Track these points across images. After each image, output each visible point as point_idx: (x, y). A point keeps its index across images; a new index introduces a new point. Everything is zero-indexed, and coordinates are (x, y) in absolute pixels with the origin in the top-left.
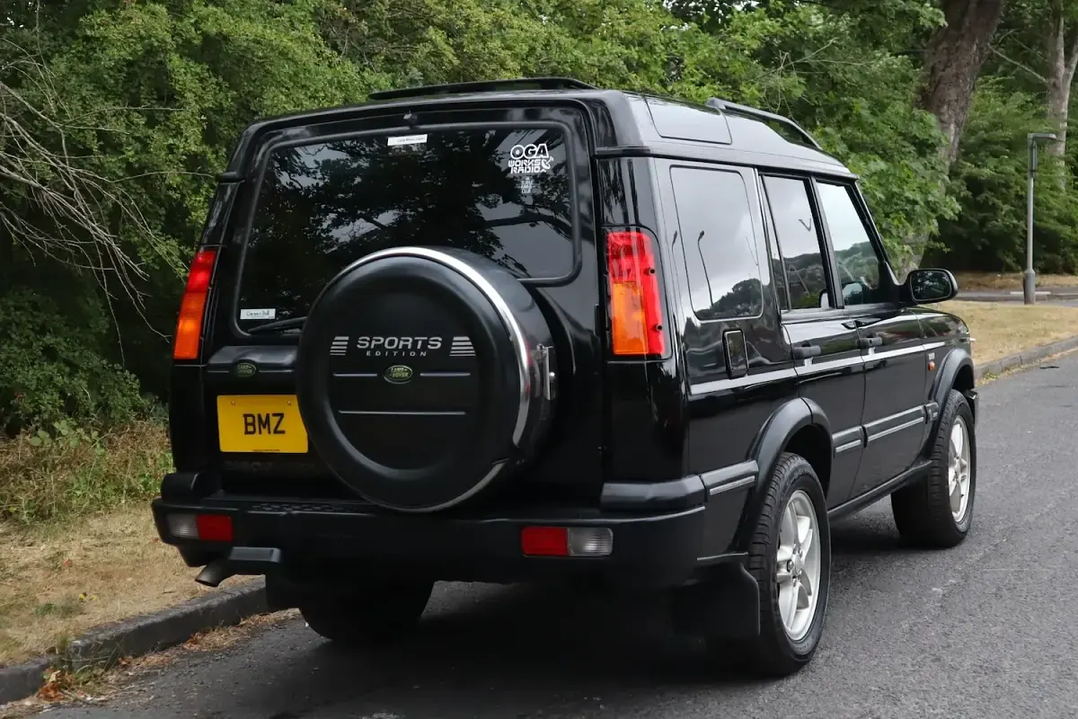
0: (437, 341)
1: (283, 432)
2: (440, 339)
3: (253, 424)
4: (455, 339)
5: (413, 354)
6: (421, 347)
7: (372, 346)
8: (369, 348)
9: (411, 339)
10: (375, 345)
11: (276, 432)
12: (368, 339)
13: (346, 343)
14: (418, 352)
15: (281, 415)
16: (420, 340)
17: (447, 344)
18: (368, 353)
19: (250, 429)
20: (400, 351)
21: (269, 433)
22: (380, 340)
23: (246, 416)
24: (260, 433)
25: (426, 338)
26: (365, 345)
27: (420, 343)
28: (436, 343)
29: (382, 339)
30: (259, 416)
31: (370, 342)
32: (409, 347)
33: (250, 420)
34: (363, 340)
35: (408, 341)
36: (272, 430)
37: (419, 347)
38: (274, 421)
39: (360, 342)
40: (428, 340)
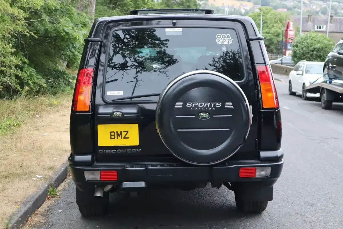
0: (219, 104)
1: (128, 138)
2: (221, 103)
3: (114, 135)
4: (226, 103)
5: (210, 109)
6: (213, 106)
7: (193, 106)
8: (192, 107)
9: (209, 104)
10: (194, 106)
11: (124, 138)
12: (191, 103)
13: (182, 105)
14: (212, 108)
15: (127, 132)
16: (213, 104)
17: (223, 105)
18: (191, 109)
19: (113, 137)
20: (205, 108)
21: (121, 138)
22: (196, 104)
23: (111, 132)
24: (117, 138)
25: (215, 103)
26: (190, 105)
27: (213, 105)
28: (219, 105)
29: (197, 104)
30: (117, 132)
31: (192, 105)
32: (209, 106)
33: (113, 134)
34: (189, 104)
35: (208, 104)
36: (123, 137)
37: (212, 106)
38: (124, 134)
39: (187, 104)
40: (216, 104)
